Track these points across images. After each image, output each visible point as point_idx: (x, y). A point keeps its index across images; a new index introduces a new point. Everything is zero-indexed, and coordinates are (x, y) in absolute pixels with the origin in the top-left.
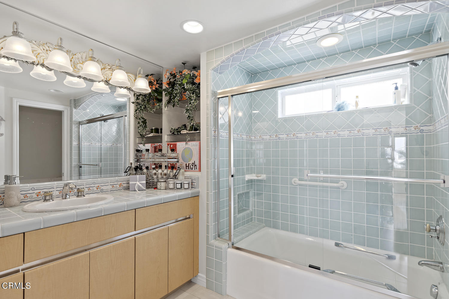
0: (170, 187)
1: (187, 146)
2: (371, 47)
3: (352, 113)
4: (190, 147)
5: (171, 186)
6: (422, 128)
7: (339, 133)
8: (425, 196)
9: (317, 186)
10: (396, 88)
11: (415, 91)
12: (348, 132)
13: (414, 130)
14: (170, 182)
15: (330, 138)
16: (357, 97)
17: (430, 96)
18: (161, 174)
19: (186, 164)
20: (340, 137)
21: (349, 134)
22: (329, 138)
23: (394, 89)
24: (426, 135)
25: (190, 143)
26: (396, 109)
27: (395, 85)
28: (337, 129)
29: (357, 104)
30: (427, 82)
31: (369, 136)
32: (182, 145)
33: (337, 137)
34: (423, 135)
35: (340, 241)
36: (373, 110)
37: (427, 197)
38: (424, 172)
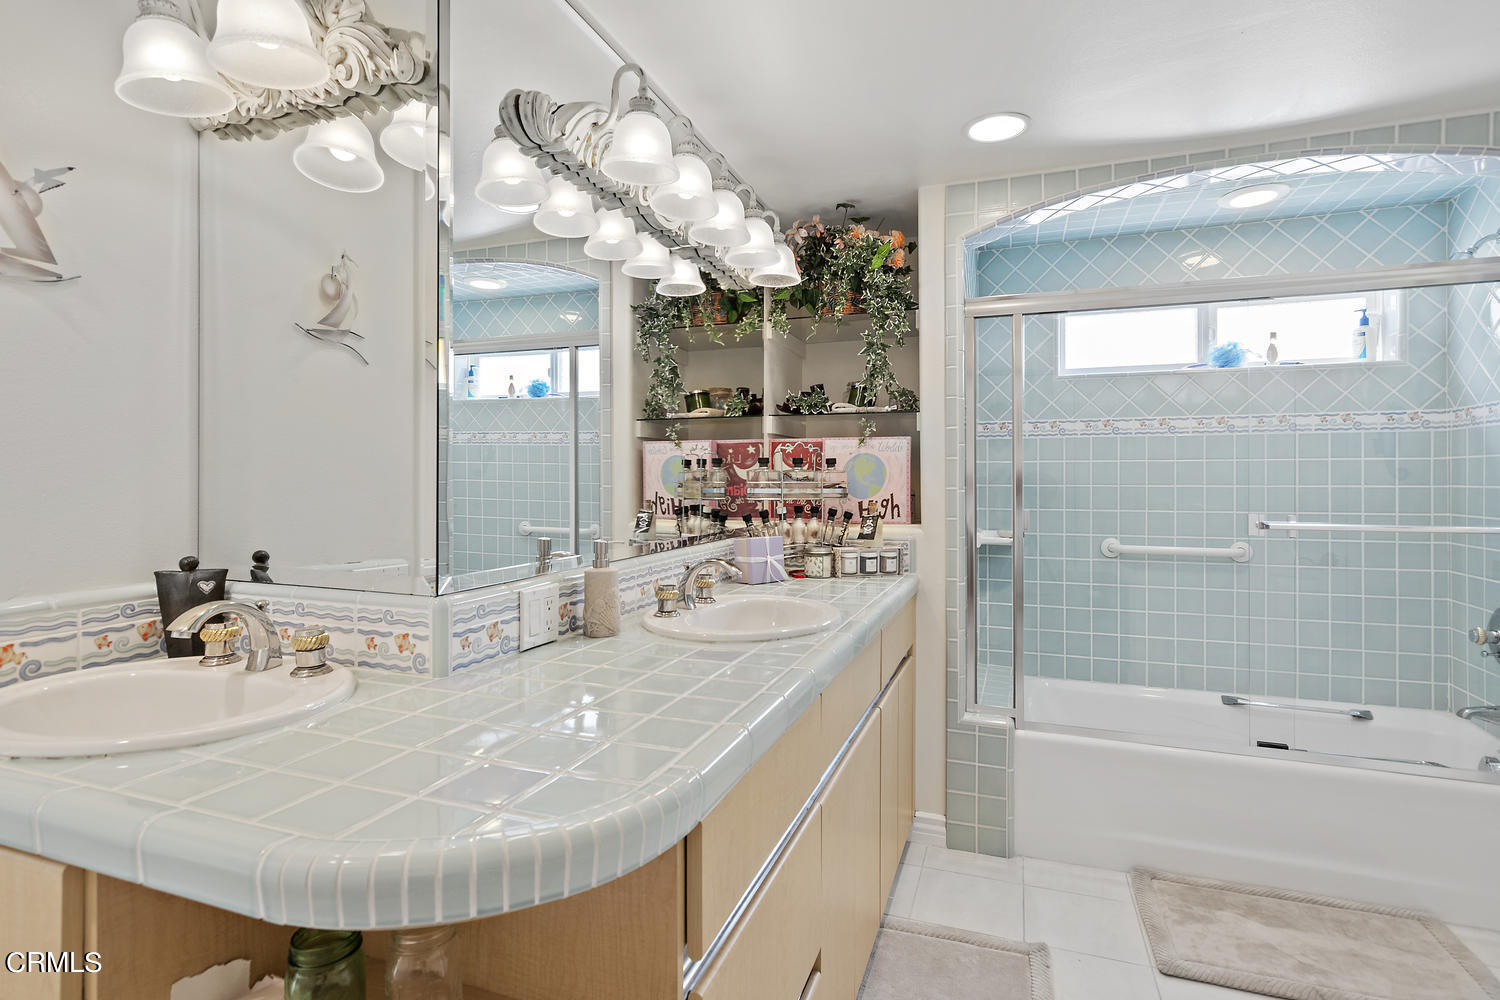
0: (847, 570)
1: (863, 450)
2: (1314, 217)
3: (1262, 374)
4: (875, 452)
5: (851, 566)
6: (1426, 417)
7: (1231, 422)
8: (1433, 571)
9: (1173, 556)
10: (1365, 321)
11: (1412, 332)
12: (1317, 420)
13: (1410, 420)
14: (846, 555)
15: (1208, 434)
16: (1273, 335)
17: (1444, 346)
18: (803, 533)
19: (860, 504)
20: (1235, 434)
21: (1319, 425)
22: (1205, 434)
23: (1358, 323)
24: (1436, 433)
25: (876, 442)
26: (1369, 370)
27: (1361, 314)
28: (1227, 413)
29: (1272, 351)
30: (1438, 315)
31: (1305, 432)
32: (844, 447)
33: (1227, 433)
34: (1429, 433)
35: (1233, 692)
36: (1317, 370)
37: (1436, 573)
38: (1430, 517)
